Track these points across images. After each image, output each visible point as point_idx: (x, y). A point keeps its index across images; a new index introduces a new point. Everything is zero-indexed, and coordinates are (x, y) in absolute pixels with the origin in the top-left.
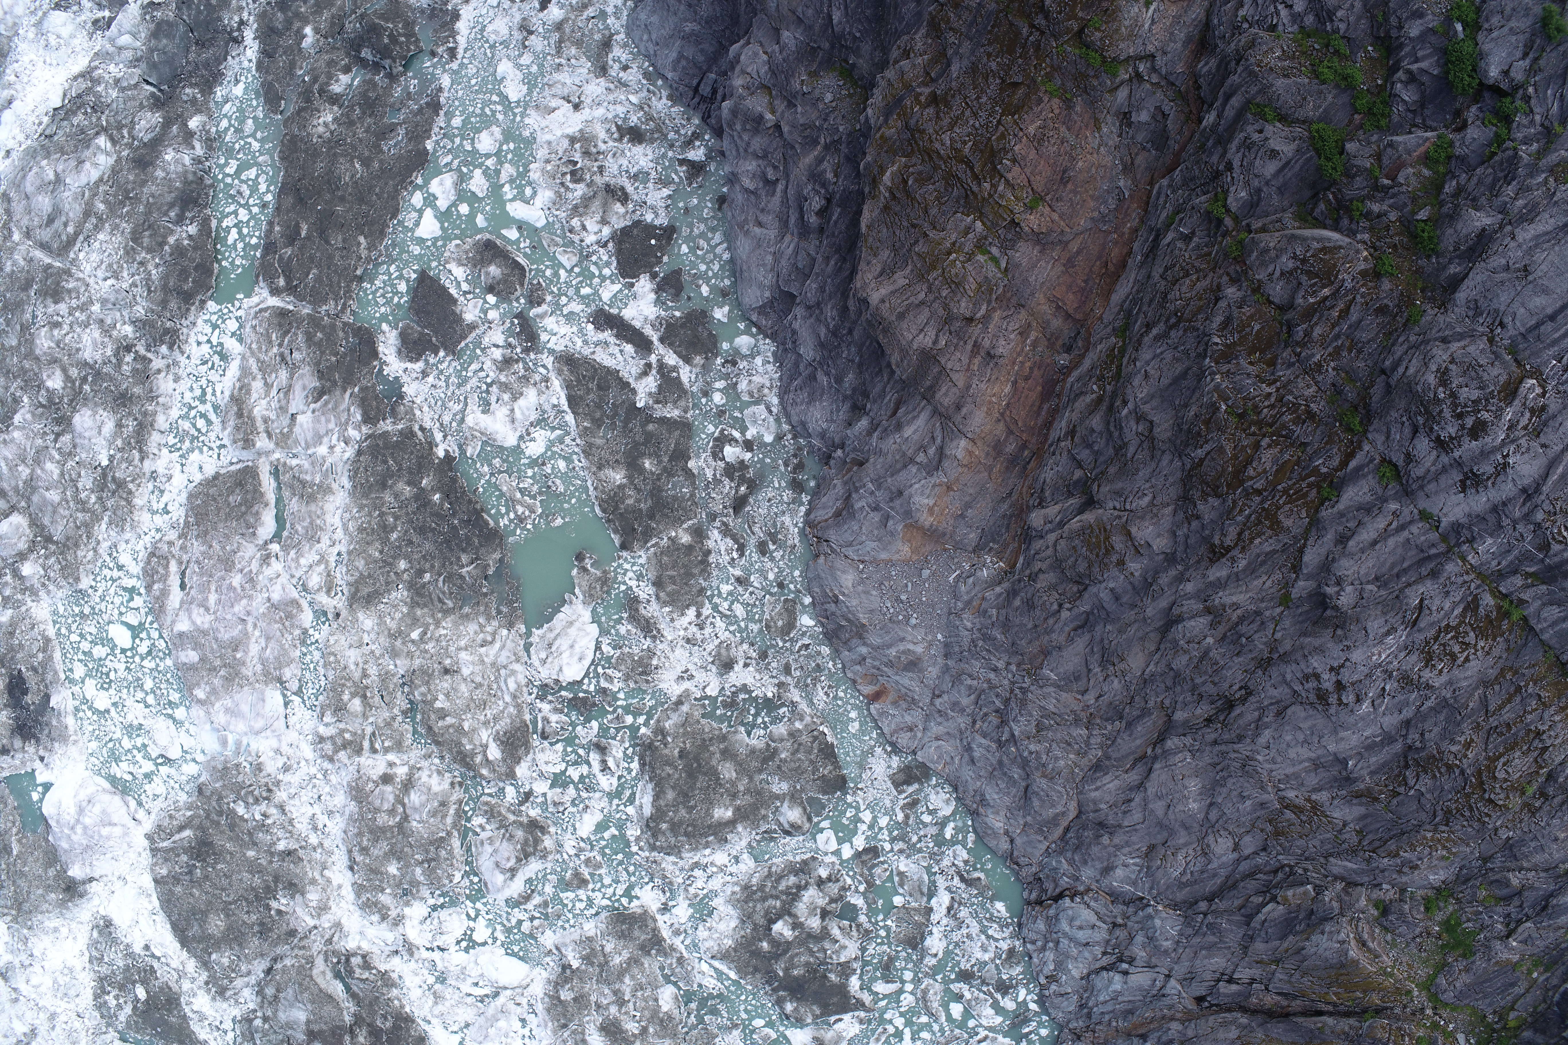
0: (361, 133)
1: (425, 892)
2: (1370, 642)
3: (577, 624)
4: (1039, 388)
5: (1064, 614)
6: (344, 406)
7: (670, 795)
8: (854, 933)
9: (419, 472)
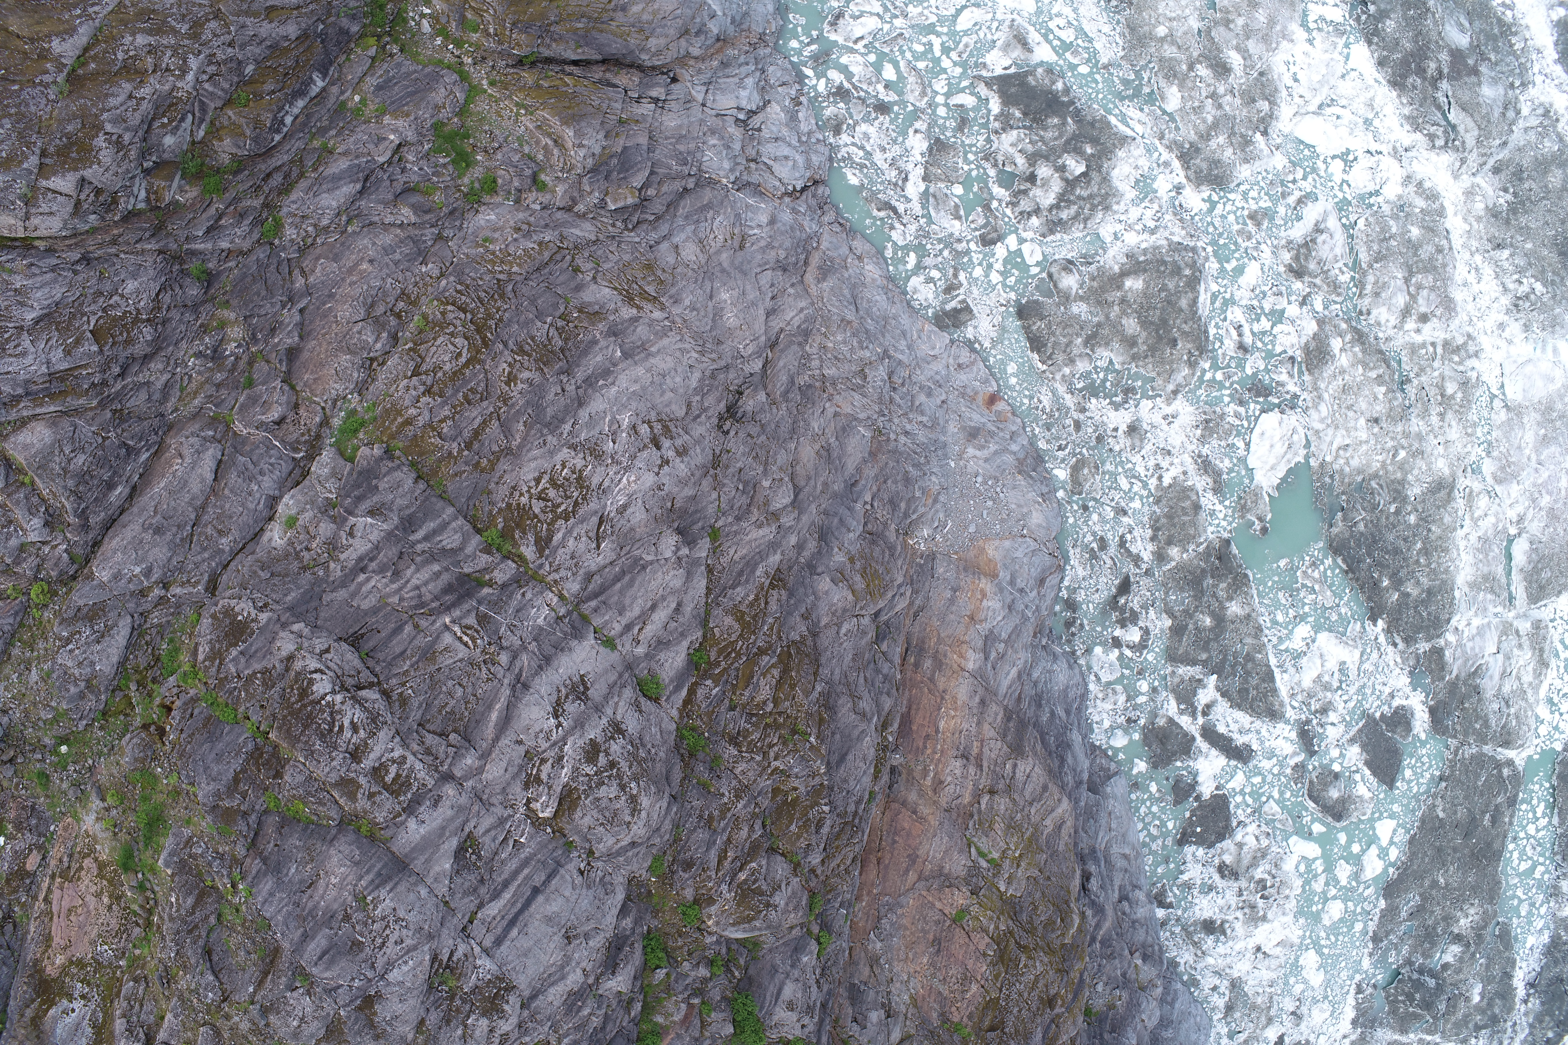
0: (1438, 910)
1: (1386, 209)
2: (640, 495)
3: (1268, 467)
4: (914, 728)
5: (868, 498)
6: (1460, 662)
7: (1184, 303)
8: (1000, 158)
9: (1400, 605)
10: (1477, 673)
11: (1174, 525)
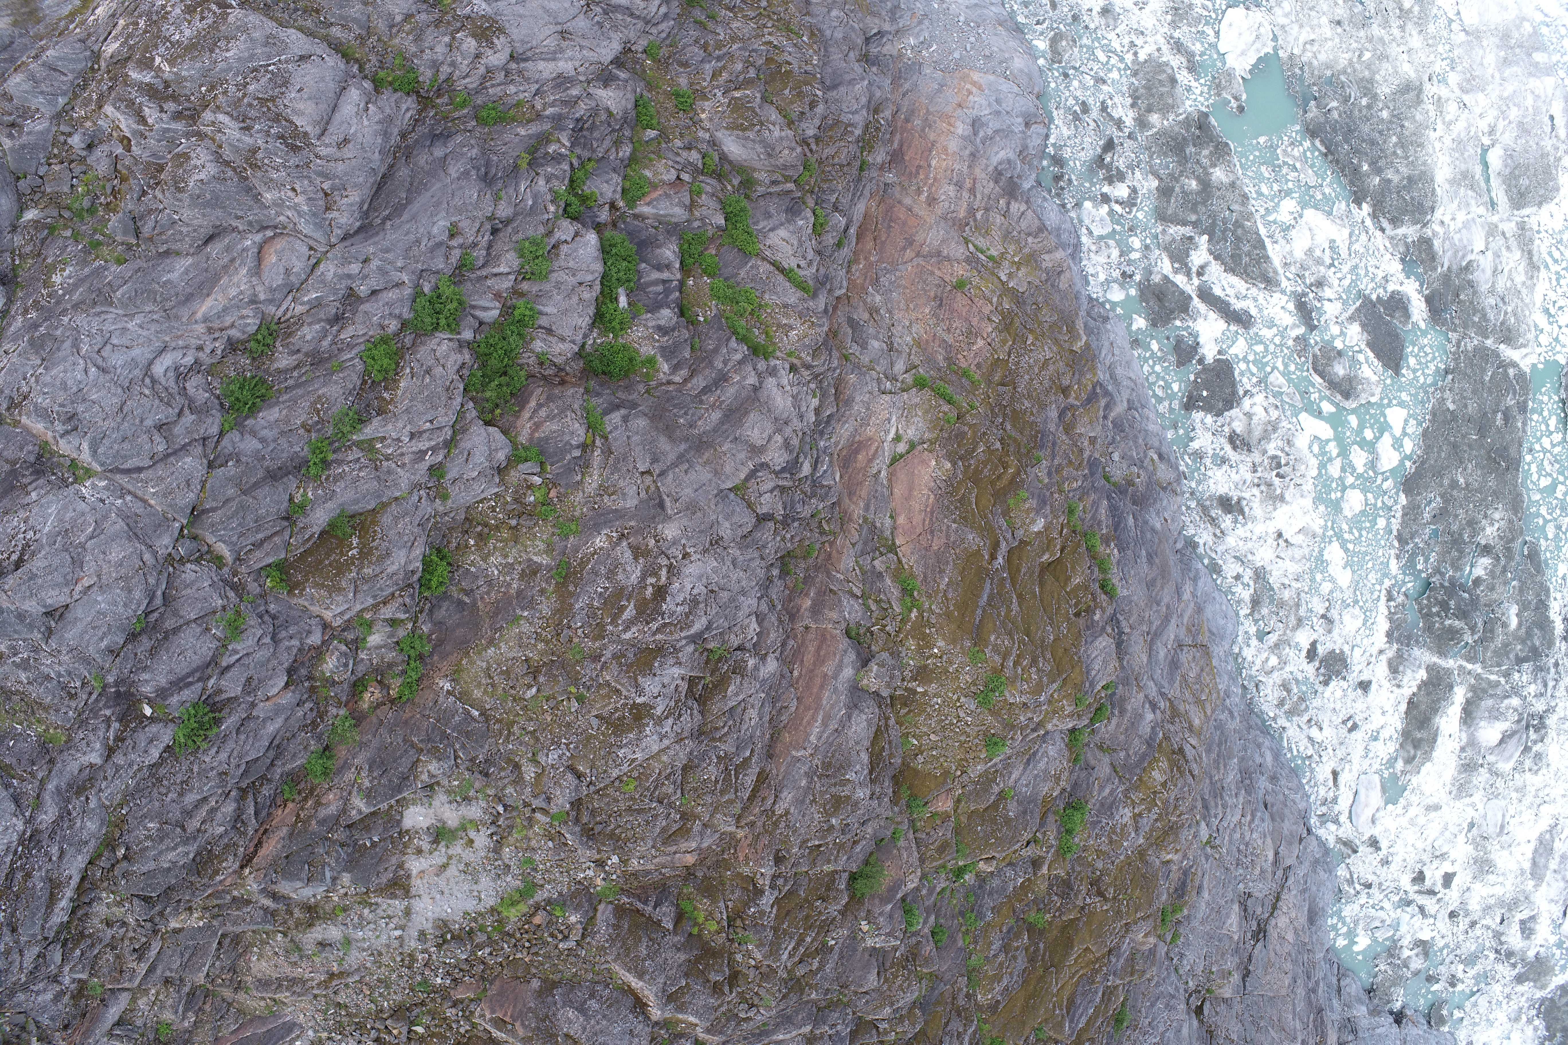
0: (1462, 514)
4: (906, 159)
10: (1468, 268)
11: (1153, 95)
